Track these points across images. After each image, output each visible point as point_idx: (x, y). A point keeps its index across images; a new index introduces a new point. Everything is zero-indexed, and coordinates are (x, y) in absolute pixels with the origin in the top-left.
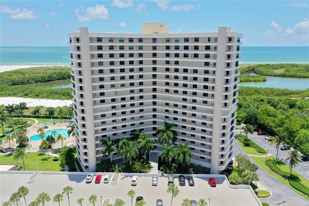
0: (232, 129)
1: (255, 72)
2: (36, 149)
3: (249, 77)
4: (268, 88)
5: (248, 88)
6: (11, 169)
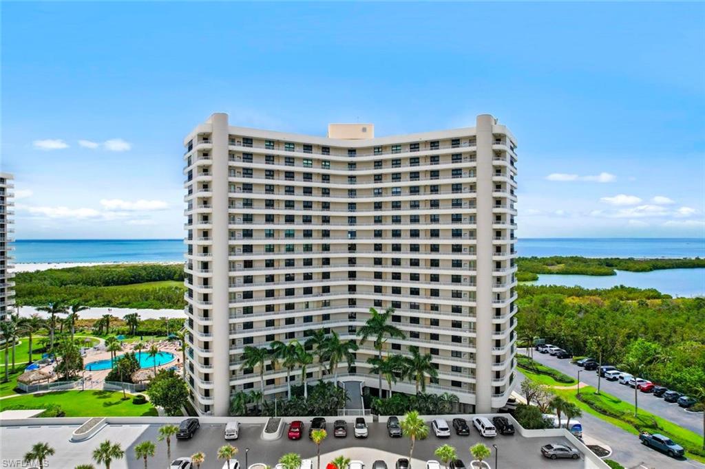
6: (37, 416)
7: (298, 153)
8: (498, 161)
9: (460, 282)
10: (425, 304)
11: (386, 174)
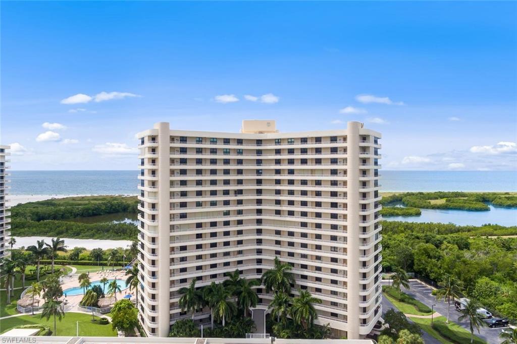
0: (376, 279)
1: (403, 204)
2: (73, 307)
3: (395, 209)
4: (425, 223)
5: (395, 223)
7: (220, 146)
8: (363, 155)
9: (336, 240)
10: (312, 255)
11: (284, 160)
